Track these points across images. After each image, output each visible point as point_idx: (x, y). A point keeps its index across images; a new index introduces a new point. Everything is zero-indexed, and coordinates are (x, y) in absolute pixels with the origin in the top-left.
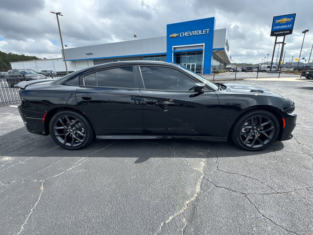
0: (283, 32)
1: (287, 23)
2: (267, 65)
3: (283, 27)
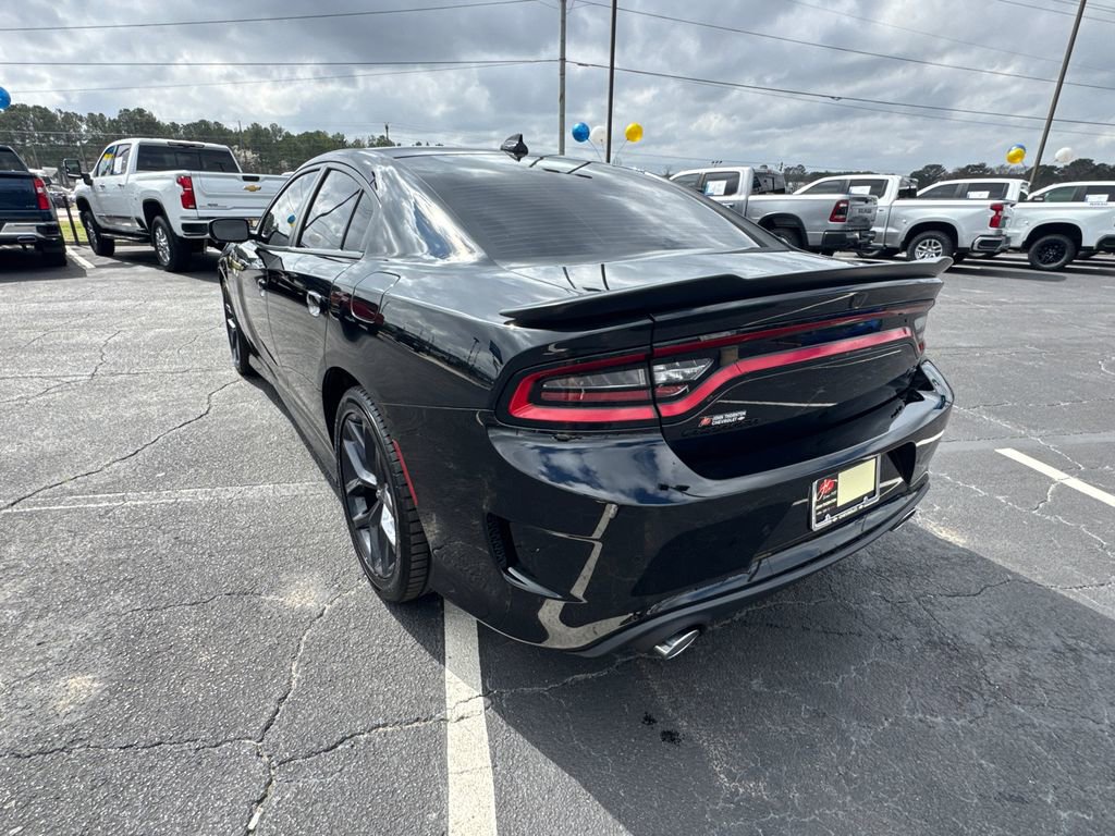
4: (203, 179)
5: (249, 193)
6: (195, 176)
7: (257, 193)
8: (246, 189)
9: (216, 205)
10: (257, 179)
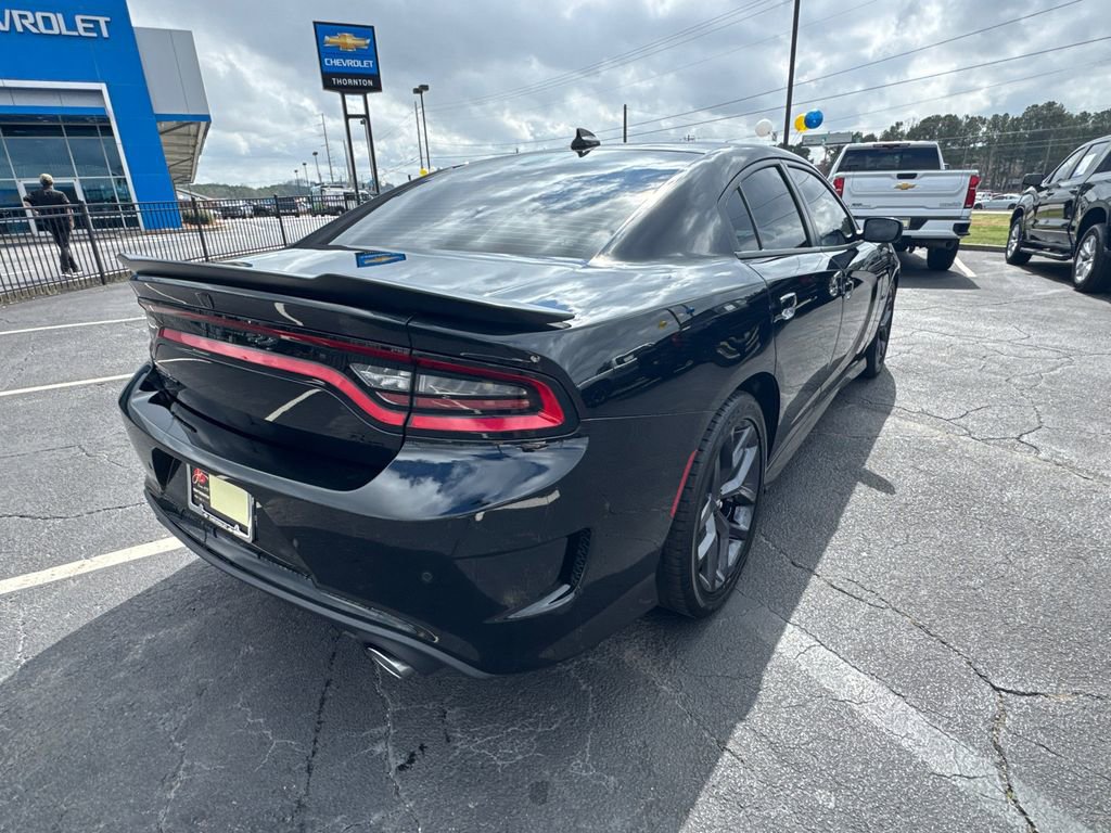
0: (356, 82)
1: (358, 54)
2: (340, 191)
3: (350, 63)
4: (856, 179)
5: (899, 192)
6: (848, 176)
7: (909, 191)
8: (898, 187)
9: (860, 204)
10: (913, 176)
